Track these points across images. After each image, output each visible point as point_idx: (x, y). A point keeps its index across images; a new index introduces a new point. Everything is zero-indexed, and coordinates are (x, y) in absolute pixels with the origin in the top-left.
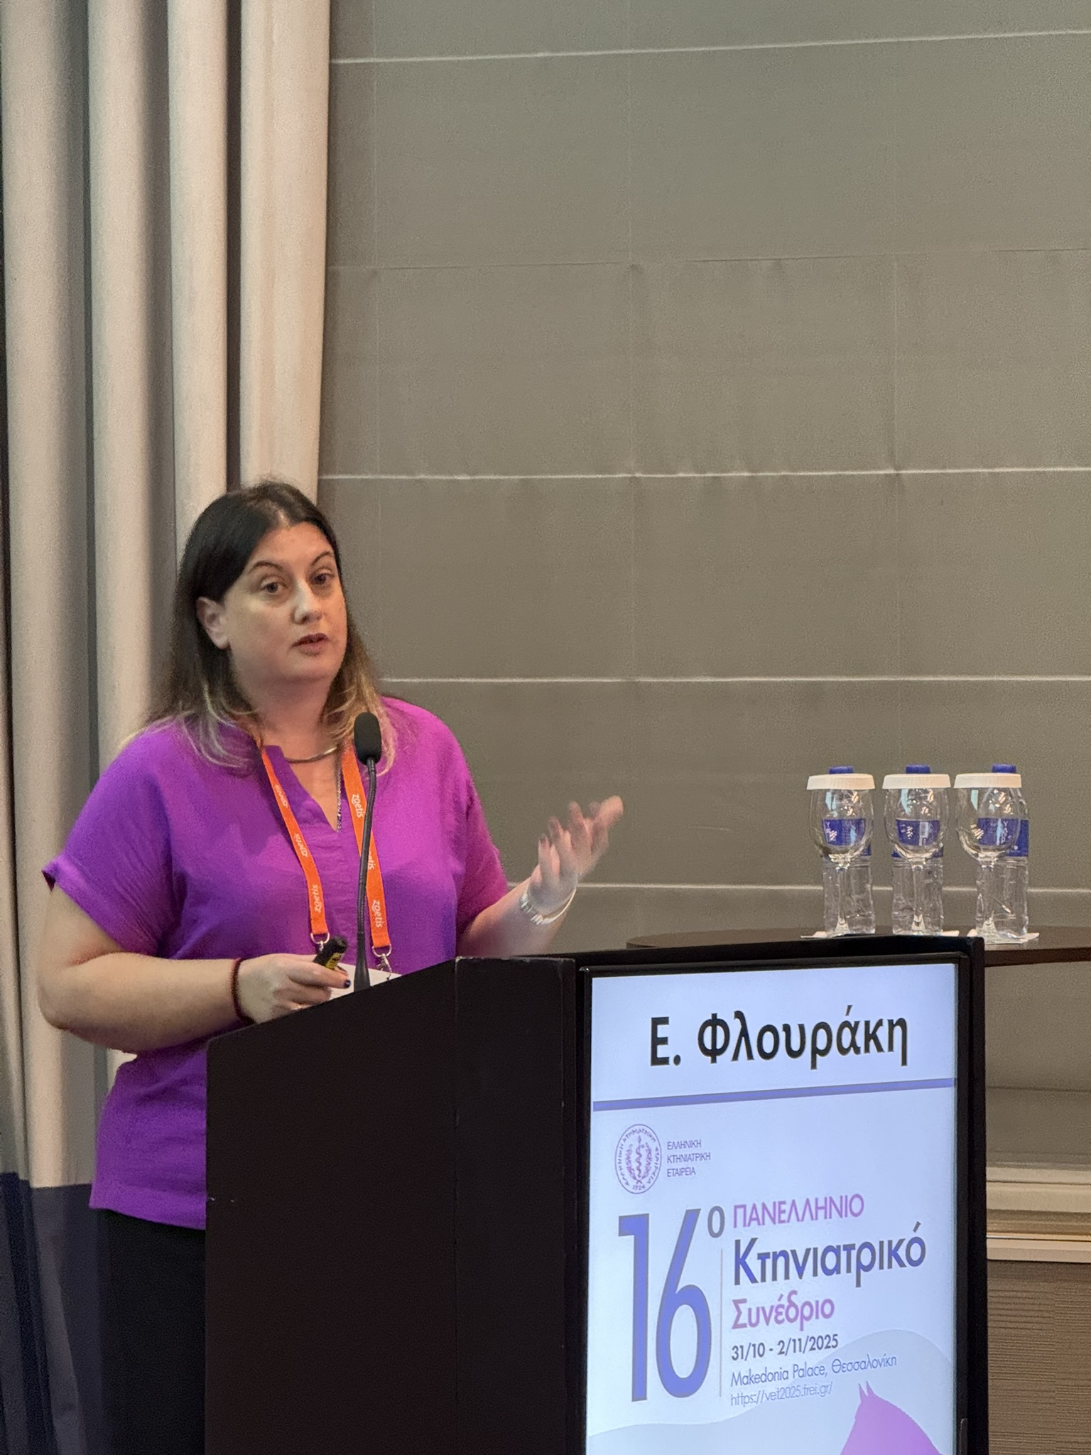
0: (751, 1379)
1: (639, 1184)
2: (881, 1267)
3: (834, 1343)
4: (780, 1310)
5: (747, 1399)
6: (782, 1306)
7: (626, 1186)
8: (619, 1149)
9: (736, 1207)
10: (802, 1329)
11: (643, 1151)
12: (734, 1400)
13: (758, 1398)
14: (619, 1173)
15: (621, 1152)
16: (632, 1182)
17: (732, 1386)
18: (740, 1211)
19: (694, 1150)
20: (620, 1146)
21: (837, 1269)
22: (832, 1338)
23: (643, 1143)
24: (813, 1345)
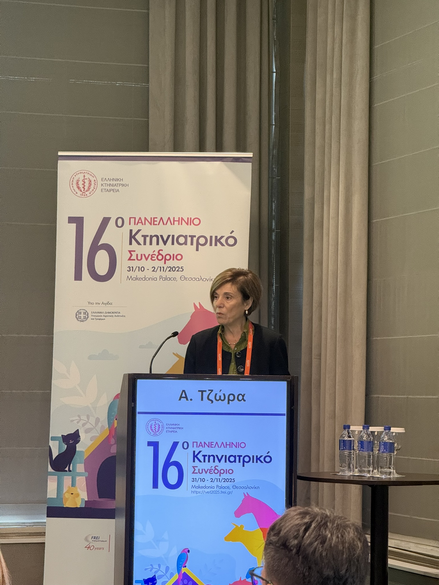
0: (199, 487)
1: (155, 434)
2: (253, 462)
3: (234, 481)
4: (211, 470)
5: (198, 492)
6: (212, 469)
7: (150, 434)
8: (147, 424)
9: (193, 442)
10: (220, 476)
11: (157, 426)
12: (192, 492)
13: (202, 492)
14: (147, 430)
15: (148, 425)
16: (152, 433)
17: (192, 488)
18: (195, 444)
19: (176, 426)
20: (148, 423)
21: (235, 461)
22: (232, 479)
23: (156, 423)
24: (225, 480)
